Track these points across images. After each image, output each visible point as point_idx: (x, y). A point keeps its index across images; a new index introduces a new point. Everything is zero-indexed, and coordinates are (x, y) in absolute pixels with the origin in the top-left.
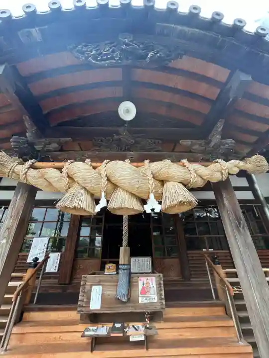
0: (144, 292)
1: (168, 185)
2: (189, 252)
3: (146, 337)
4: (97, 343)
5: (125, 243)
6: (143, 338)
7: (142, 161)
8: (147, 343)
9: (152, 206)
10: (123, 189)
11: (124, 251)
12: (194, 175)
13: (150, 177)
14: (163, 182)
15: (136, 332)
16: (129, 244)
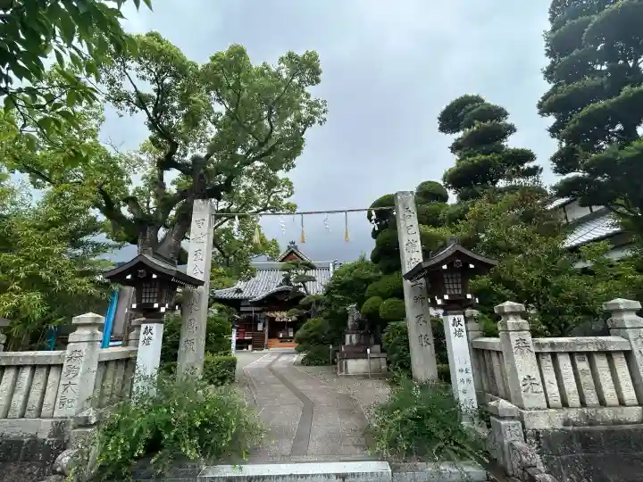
0: (290, 334)
1: (293, 316)
4: (282, 342)
9: (290, 320)
10: (285, 318)
15: (289, 340)
16: (286, 326)
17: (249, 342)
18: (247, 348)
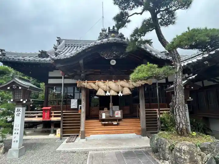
0: (117, 114)
1: (125, 89)
2: (133, 104)
3: (117, 123)
4: (105, 125)
5: (111, 102)
6: (117, 124)
7: (118, 80)
8: (118, 125)
9: (120, 94)
10: (113, 90)
11: (111, 104)
12: (131, 85)
13: (120, 86)
14: (123, 87)
15: (115, 123)
16: (112, 102)
17: (57, 124)
18: (55, 132)
